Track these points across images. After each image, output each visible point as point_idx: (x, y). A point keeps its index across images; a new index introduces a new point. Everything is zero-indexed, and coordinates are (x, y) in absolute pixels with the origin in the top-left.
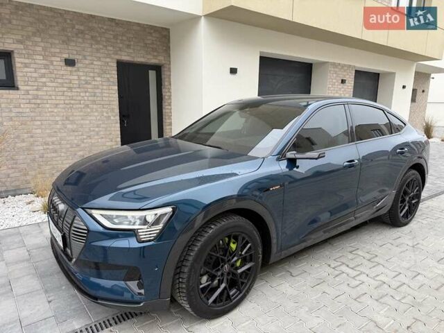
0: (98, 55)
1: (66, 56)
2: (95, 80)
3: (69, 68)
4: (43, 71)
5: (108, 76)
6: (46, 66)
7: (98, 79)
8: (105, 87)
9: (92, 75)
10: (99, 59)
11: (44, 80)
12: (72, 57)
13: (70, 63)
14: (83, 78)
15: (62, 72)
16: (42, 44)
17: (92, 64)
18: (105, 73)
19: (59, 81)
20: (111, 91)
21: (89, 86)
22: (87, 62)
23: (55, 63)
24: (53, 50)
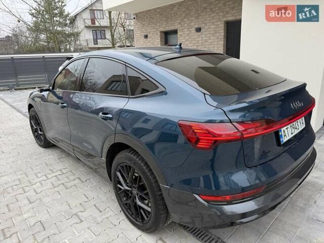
0: (213, 21)
1: (197, 26)
2: (210, 39)
3: (198, 34)
4: (187, 37)
5: (218, 35)
6: (188, 35)
7: (212, 38)
8: (215, 43)
9: (209, 35)
10: (213, 23)
11: (187, 43)
12: (200, 26)
13: (199, 30)
14: (204, 39)
15: (195, 37)
16: (187, 22)
17: (209, 28)
18: (216, 33)
19: (193, 42)
20: (219, 46)
21: (207, 43)
22: (207, 27)
23: (192, 32)
24: (192, 24)
